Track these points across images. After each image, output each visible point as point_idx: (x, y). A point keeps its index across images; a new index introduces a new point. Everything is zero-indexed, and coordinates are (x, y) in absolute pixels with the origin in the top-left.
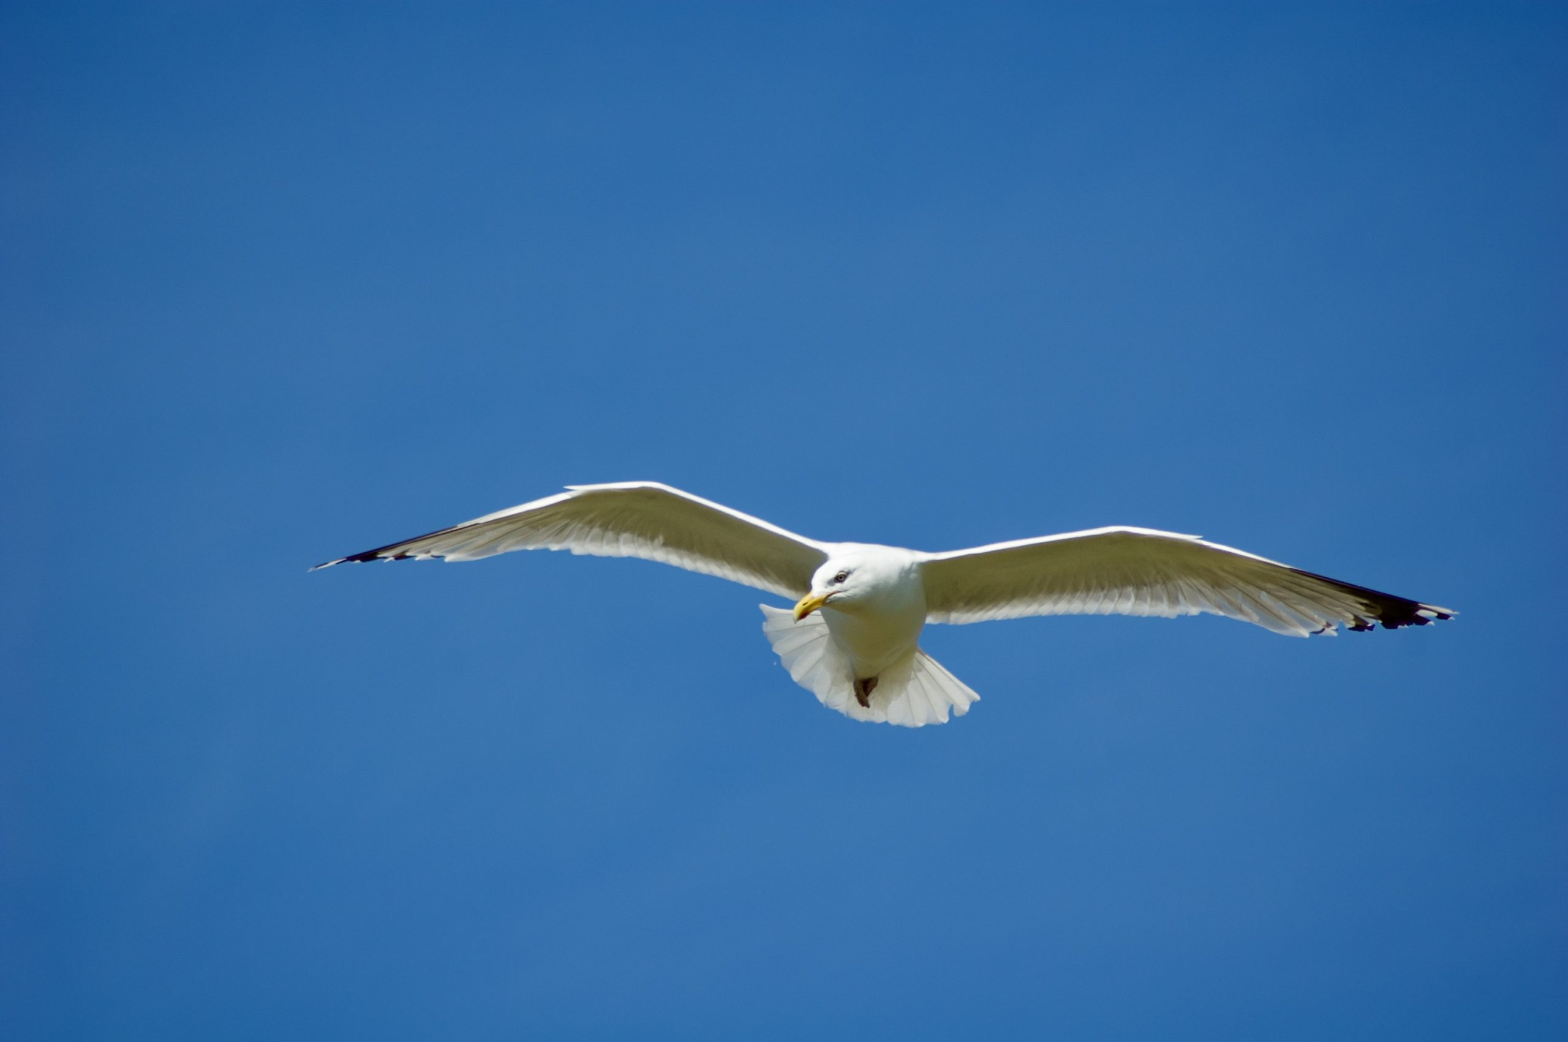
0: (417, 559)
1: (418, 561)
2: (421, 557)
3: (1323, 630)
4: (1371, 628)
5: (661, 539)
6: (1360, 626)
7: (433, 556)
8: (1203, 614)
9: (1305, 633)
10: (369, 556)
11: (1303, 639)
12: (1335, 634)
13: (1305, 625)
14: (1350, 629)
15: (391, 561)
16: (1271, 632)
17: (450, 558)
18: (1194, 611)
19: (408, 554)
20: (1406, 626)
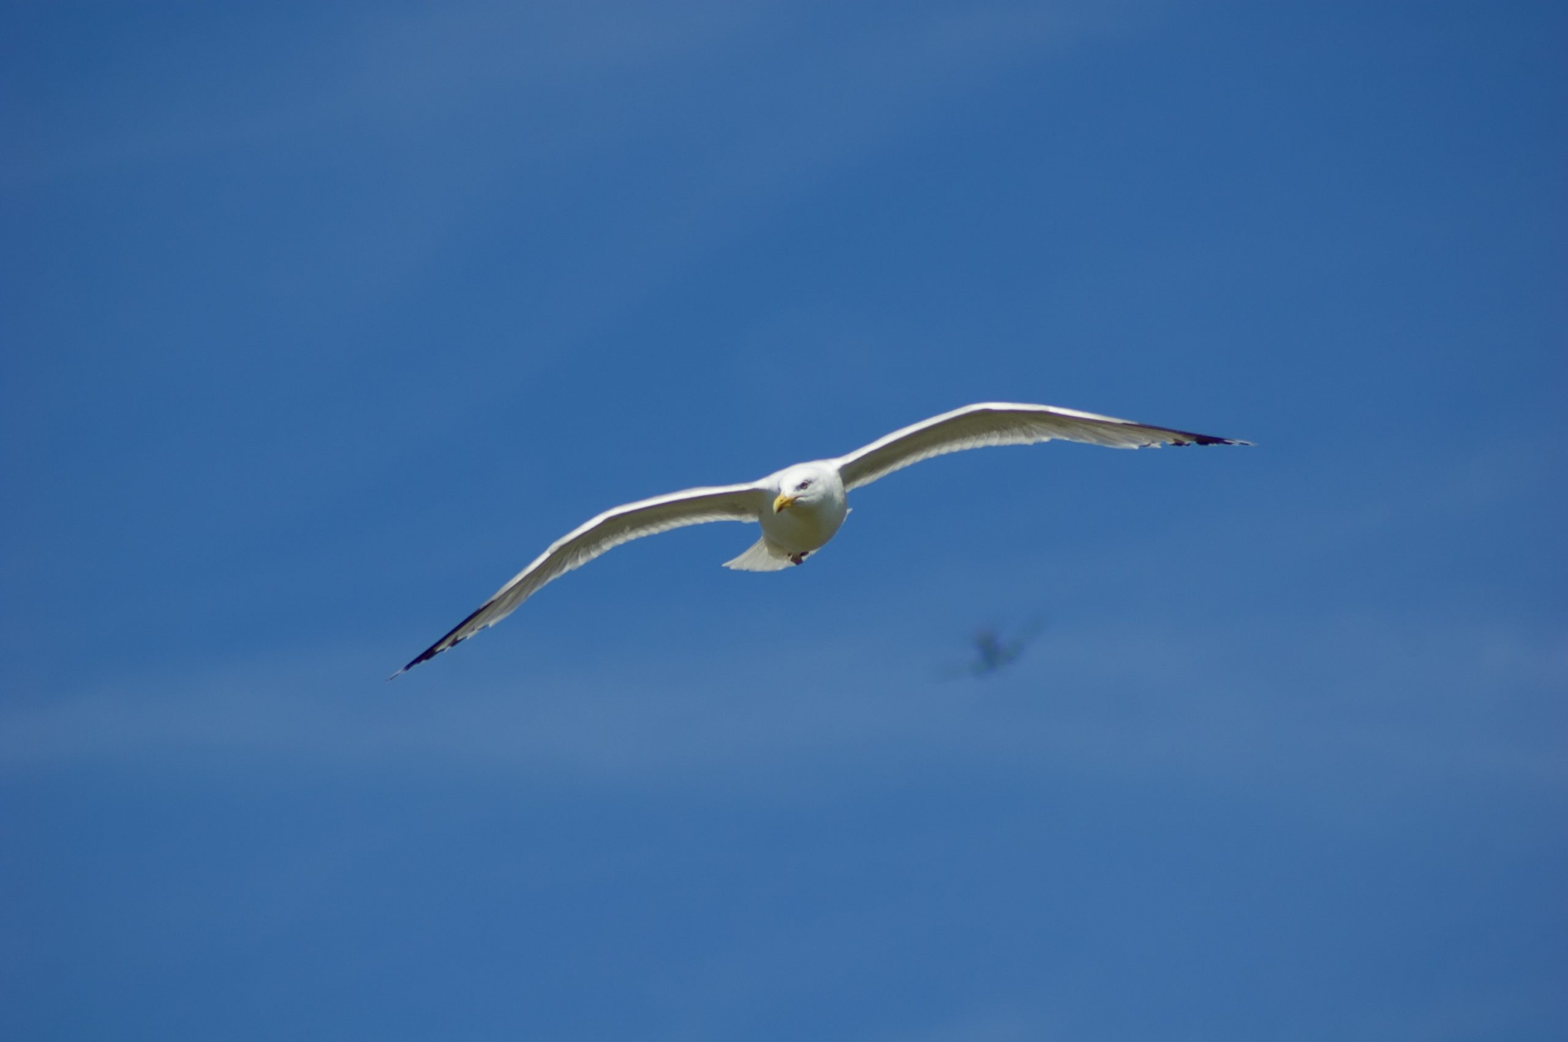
0: (468, 638)
1: (470, 638)
2: (470, 635)
3: (1149, 445)
4: (1188, 445)
5: (628, 528)
6: (1179, 444)
7: (480, 629)
8: (1053, 441)
9: (1135, 447)
10: (429, 654)
11: (1134, 450)
12: (1159, 447)
13: (1134, 442)
14: (1171, 445)
15: (449, 650)
16: (1108, 448)
17: (491, 624)
18: (1046, 439)
19: (459, 638)
20: (1215, 445)
